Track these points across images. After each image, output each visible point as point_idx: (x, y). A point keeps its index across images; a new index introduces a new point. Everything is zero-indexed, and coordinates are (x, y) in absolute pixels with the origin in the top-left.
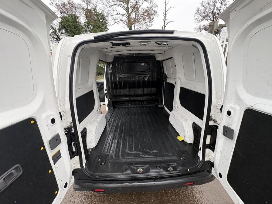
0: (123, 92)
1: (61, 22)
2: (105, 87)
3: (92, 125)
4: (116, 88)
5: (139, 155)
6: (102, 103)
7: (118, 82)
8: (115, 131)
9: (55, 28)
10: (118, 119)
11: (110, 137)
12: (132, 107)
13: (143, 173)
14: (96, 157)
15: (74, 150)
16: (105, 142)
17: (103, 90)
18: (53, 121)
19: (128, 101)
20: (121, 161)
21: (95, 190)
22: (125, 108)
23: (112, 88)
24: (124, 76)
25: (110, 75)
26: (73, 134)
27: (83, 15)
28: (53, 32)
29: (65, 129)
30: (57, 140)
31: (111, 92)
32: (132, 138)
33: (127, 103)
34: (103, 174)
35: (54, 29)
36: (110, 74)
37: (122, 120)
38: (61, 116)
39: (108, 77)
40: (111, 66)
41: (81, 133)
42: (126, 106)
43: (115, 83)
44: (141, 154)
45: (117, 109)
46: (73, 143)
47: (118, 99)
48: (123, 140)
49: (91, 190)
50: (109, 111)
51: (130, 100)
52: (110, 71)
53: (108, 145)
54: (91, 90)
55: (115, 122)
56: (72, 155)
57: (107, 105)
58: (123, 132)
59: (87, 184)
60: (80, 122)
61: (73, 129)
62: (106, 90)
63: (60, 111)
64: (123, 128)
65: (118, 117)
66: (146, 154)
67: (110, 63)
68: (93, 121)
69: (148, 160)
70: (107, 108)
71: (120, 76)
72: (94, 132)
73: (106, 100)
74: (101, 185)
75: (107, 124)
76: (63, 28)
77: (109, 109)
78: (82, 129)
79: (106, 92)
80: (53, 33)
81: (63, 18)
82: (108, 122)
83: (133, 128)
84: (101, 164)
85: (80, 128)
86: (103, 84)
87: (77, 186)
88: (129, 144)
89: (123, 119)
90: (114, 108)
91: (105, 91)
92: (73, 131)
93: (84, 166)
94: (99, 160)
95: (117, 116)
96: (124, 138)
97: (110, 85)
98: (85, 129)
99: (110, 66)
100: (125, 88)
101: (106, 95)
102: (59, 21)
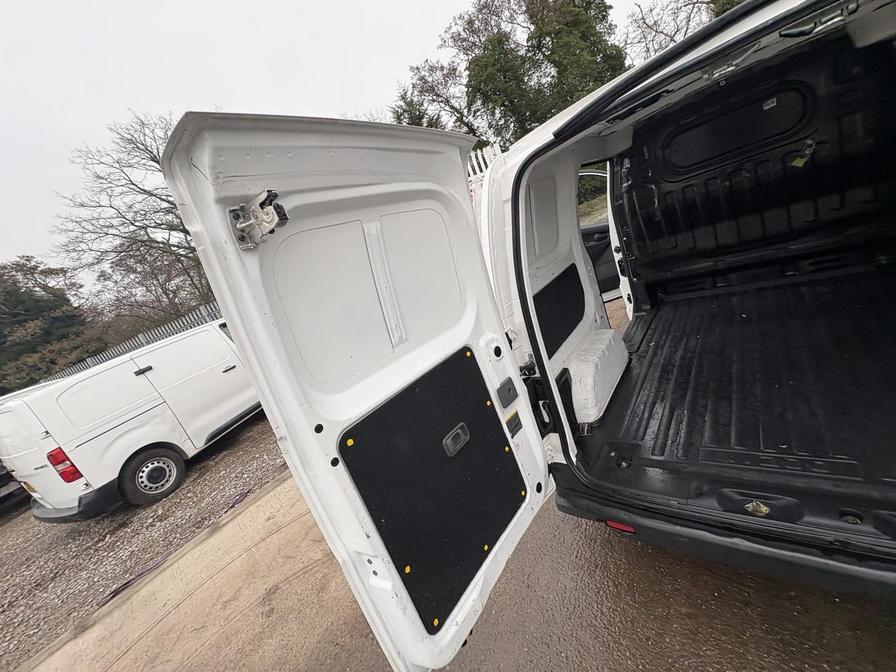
0: (684, 241)
1: (470, 81)
2: (615, 242)
3: (583, 360)
4: (656, 235)
5: (757, 461)
6: (607, 296)
7: (658, 214)
8: (660, 382)
9: (458, 107)
10: (672, 341)
11: (643, 397)
12: (731, 294)
13: (768, 516)
14: (603, 446)
15: (547, 420)
16: (627, 411)
17: (608, 252)
18: (498, 352)
19: (714, 274)
20: (683, 467)
21: (609, 523)
22: (703, 299)
23: (640, 237)
24: (681, 185)
25: (625, 197)
26: (536, 381)
27: (521, 18)
28: (456, 122)
29: (521, 369)
30: (510, 390)
31: (636, 253)
32: (731, 406)
33: (710, 279)
34: (628, 491)
35: (459, 112)
36: (627, 192)
37: (687, 344)
38: (510, 342)
39: (622, 205)
40: (627, 163)
41: (558, 380)
42: (707, 293)
43: (649, 219)
44: (765, 461)
45: (667, 308)
46: (541, 403)
47: (669, 274)
48: (693, 411)
49: (599, 520)
50: (638, 317)
51: (721, 266)
52: (625, 185)
53: (637, 419)
54: (568, 265)
55: (659, 352)
56: (544, 429)
57: (629, 299)
58: (692, 384)
59: (585, 501)
60: (550, 355)
61: (537, 370)
62: (618, 250)
63: (506, 331)
64: (690, 372)
65: (670, 338)
66: (792, 464)
67: (621, 156)
68: (586, 350)
69: (799, 483)
70: (630, 307)
71: (668, 187)
72: (590, 381)
73: (624, 281)
74: (623, 515)
75: (630, 360)
76: (475, 96)
77: (636, 309)
78: (558, 372)
79: (618, 257)
80: (457, 124)
81: (473, 65)
82: (634, 352)
83: (734, 371)
84: (619, 465)
85: (552, 369)
86: (605, 231)
87: (563, 502)
88: (715, 422)
89: (693, 342)
90: (656, 305)
91: (615, 254)
92: (538, 375)
93: (574, 460)
94: (613, 454)
95: (668, 333)
96: (693, 403)
97: (630, 230)
98: (565, 371)
99: (622, 165)
100: (692, 226)
101: (620, 266)
102: (465, 81)
